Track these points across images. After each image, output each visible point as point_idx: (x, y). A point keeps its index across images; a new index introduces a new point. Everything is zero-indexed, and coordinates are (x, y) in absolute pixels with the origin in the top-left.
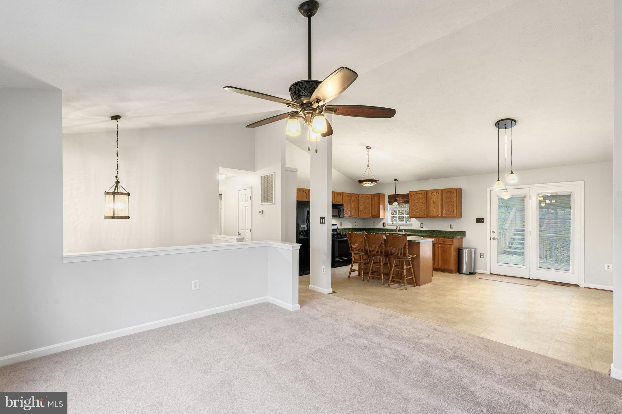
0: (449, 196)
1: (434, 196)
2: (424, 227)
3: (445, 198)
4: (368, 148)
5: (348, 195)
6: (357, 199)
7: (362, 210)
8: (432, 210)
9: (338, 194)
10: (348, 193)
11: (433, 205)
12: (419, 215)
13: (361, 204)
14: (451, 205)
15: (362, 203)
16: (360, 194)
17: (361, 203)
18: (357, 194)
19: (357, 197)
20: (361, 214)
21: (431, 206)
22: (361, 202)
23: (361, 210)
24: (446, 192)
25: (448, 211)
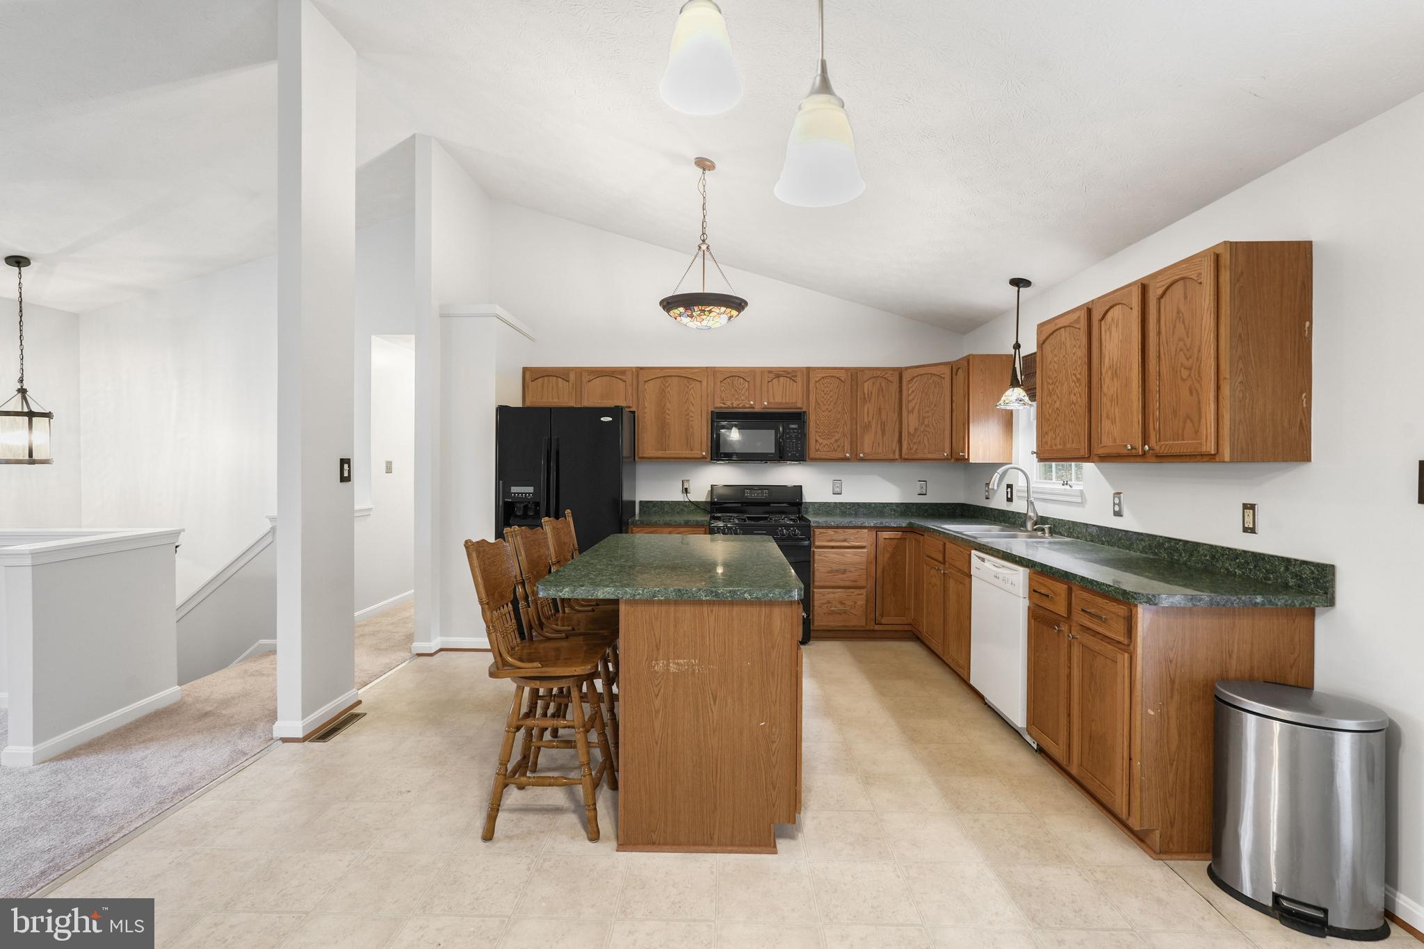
0: (1178, 312)
1: (1114, 329)
2: (1125, 511)
3: (1159, 333)
4: (704, 164)
5: (843, 376)
6: (895, 386)
7: (916, 429)
8: (1108, 417)
9: (778, 376)
10: (842, 368)
11: (1110, 387)
12: (1064, 444)
13: (910, 408)
14: (1185, 373)
15: (915, 402)
16: (907, 368)
17: (909, 401)
18: (894, 369)
19: (895, 379)
20: (911, 449)
21: (1105, 389)
22: (910, 398)
23: (912, 431)
24: (1160, 291)
25: (1175, 413)
